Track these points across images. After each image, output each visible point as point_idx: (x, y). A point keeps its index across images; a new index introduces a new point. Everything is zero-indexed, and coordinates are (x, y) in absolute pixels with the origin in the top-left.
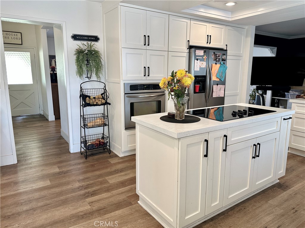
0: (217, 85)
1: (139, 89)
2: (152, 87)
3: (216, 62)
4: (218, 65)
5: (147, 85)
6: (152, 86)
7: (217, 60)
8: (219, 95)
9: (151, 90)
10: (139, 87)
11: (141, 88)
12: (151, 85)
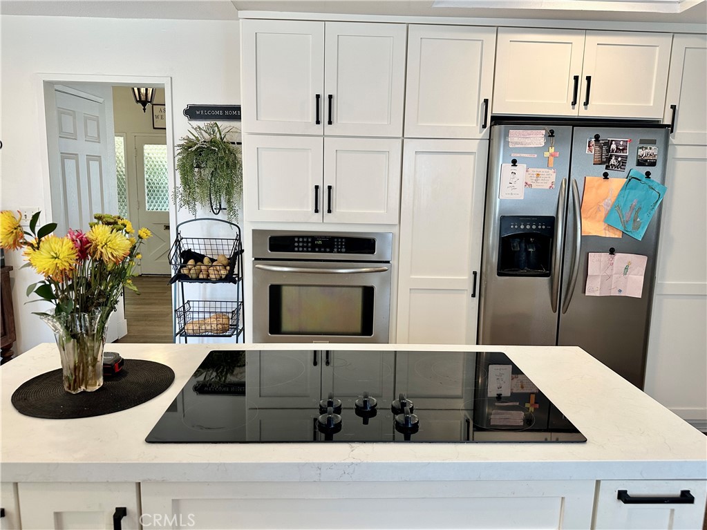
0: (612, 252)
1: (296, 249)
2: (342, 245)
3: (607, 168)
4: (617, 181)
5: (325, 237)
6: (342, 242)
7: (613, 161)
8: (620, 291)
9: (338, 252)
10: (298, 242)
11: (303, 247)
12: (338, 238)
